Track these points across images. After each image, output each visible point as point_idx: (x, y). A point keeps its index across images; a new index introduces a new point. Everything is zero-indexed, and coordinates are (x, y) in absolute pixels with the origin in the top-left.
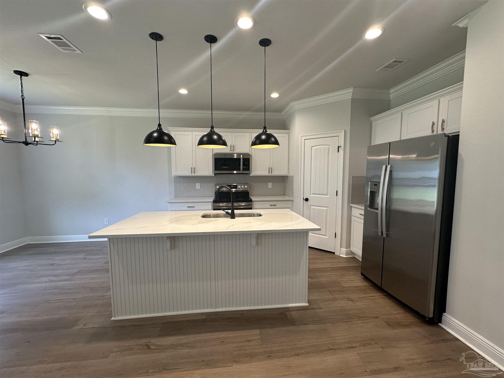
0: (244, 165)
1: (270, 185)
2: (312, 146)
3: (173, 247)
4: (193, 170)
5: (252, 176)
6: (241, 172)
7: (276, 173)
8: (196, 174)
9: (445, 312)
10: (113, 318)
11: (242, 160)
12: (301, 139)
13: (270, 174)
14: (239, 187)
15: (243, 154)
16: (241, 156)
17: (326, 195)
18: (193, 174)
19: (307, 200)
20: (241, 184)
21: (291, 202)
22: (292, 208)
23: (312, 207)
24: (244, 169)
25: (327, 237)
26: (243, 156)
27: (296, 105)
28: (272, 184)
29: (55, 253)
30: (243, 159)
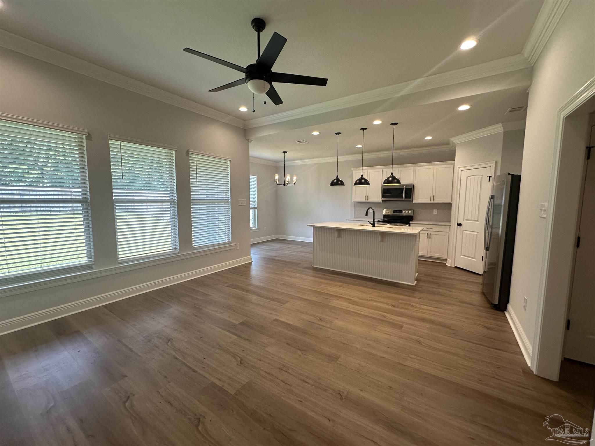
0: (406, 193)
1: (435, 212)
2: (467, 176)
3: (339, 236)
4: (367, 198)
5: (415, 203)
6: (403, 199)
7: (438, 200)
8: (369, 201)
9: (509, 303)
10: (313, 266)
11: (404, 190)
12: (459, 170)
13: (432, 201)
14: (404, 212)
15: (406, 185)
16: (405, 186)
17: (477, 221)
18: (366, 201)
19: (460, 225)
20: (406, 210)
21: (448, 227)
22: (450, 233)
23: (465, 232)
24: (406, 197)
25: (476, 260)
26: (406, 186)
27: (455, 140)
28: (438, 211)
29: (289, 243)
30: (406, 189)
